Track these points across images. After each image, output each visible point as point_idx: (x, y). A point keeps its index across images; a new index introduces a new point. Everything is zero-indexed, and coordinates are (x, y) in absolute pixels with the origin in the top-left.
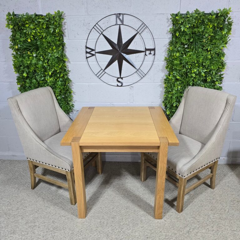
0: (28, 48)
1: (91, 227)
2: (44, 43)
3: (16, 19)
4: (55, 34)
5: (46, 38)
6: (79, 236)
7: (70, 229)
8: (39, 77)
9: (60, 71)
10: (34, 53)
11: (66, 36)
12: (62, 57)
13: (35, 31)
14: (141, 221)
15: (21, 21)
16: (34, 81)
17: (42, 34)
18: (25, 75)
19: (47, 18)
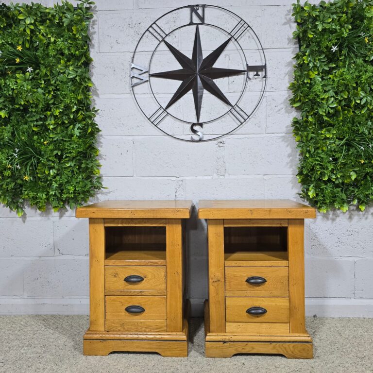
17: (49, 36)
18: (3, 114)
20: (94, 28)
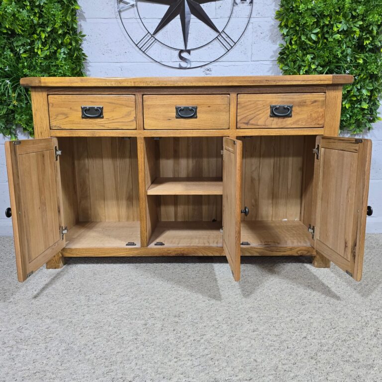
1: (120, 333)
6: (88, 352)
7: (62, 341)
8: (20, 44)
12: (70, 2)
14: (250, 320)
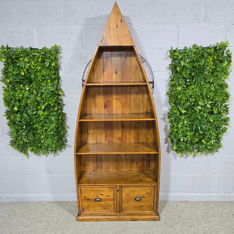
0: (21, 82)
2: (38, 77)
3: (10, 52)
4: (51, 67)
5: (41, 72)
8: (31, 111)
9: (54, 105)
10: (27, 86)
11: (61, 70)
12: (57, 91)
13: (30, 64)
15: (15, 54)
16: (25, 115)
17: (37, 67)
18: (16, 109)
19: (43, 52)
20: (61, 60)
